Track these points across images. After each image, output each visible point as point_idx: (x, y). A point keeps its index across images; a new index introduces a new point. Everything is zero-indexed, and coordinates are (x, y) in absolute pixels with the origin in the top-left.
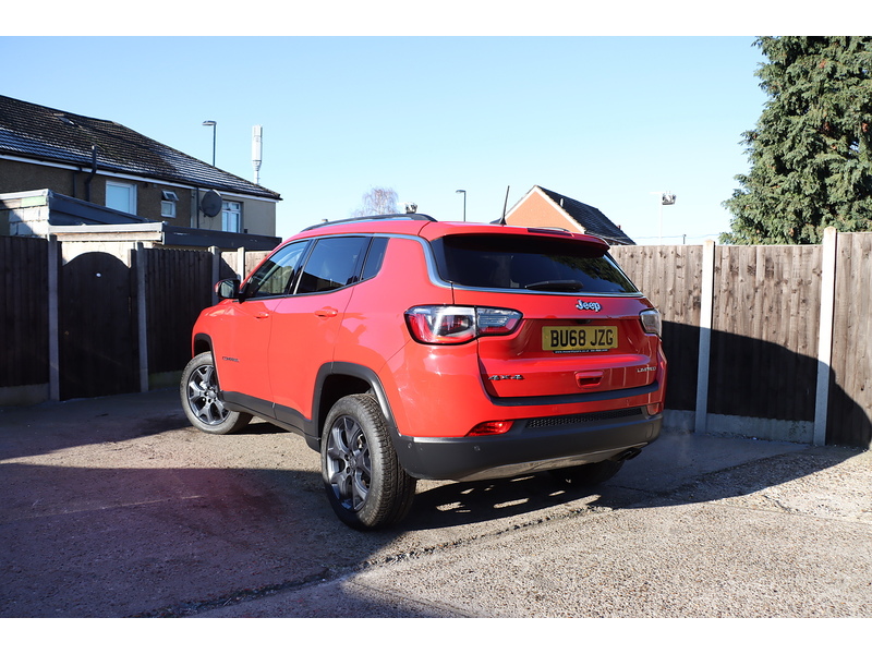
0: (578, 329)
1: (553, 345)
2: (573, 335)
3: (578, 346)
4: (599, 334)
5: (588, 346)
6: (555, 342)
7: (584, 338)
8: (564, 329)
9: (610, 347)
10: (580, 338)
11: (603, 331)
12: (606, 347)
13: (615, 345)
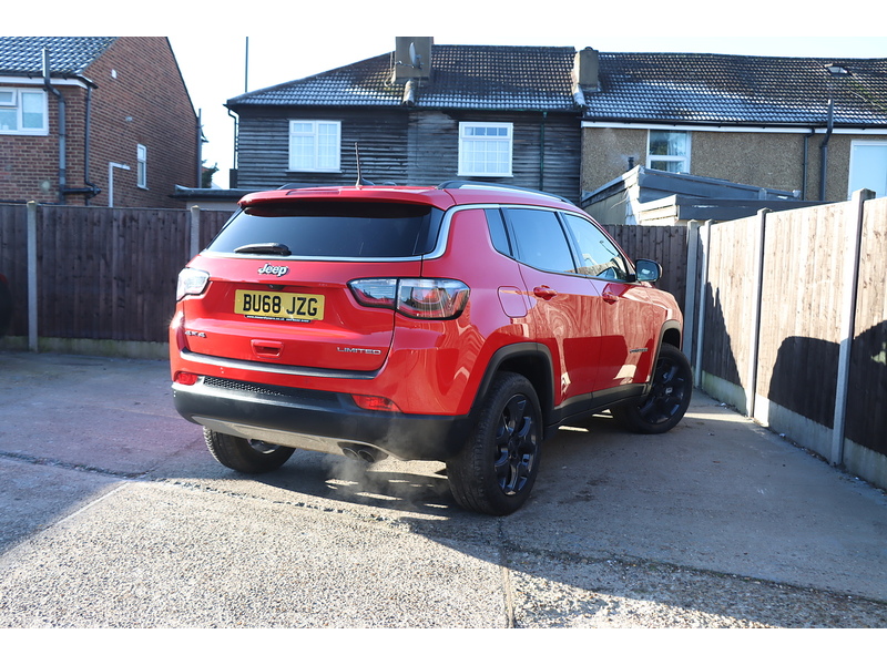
0: (272, 294)
1: (245, 309)
2: (266, 300)
3: (271, 313)
4: (298, 303)
5: (283, 313)
6: (247, 306)
7: (278, 305)
8: (257, 293)
9: (312, 318)
10: (275, 304)
11: (304, 300)
12: (307, 317)
13: (320, 316)
